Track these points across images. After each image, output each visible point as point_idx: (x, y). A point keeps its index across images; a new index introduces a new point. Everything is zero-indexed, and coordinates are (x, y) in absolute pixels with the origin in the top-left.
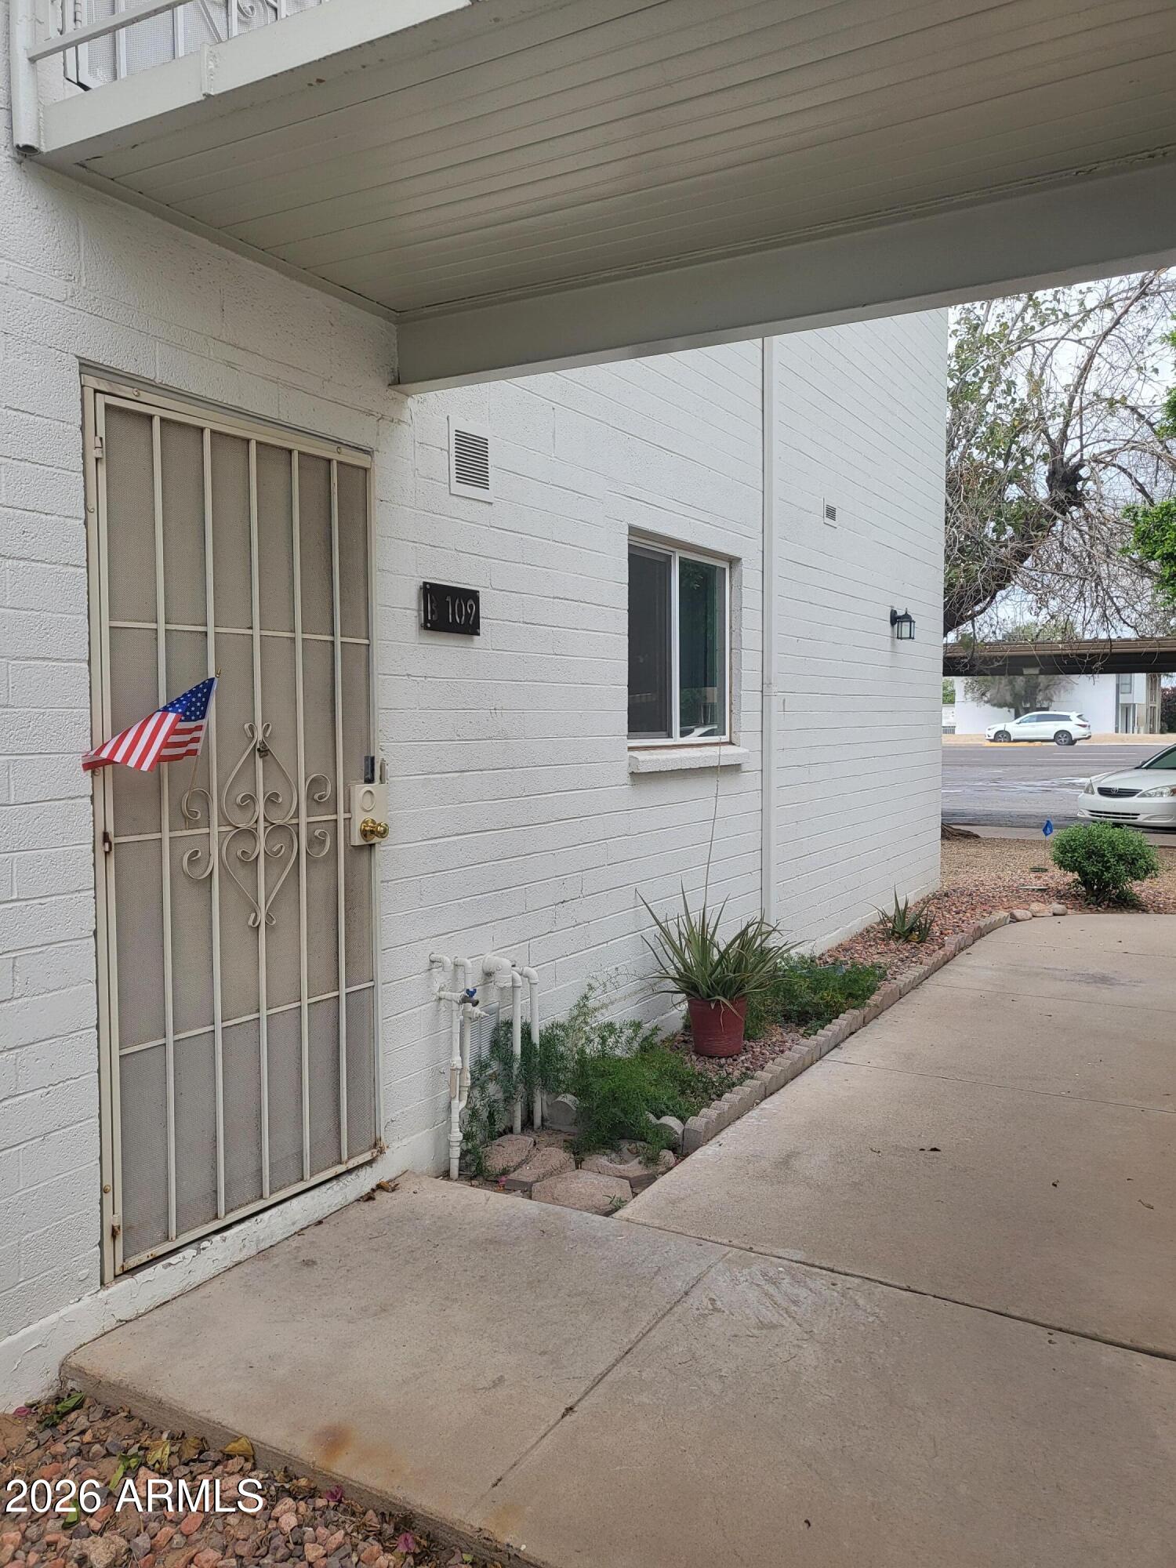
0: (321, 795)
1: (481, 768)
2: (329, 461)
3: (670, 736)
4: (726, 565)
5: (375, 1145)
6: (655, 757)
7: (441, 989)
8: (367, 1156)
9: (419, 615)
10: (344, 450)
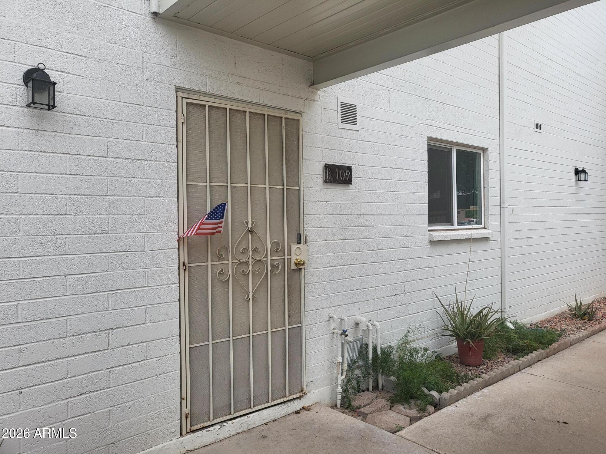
0: (277, 248)
1: (353, 238)
2: (282, 118)
3: (452, 225)
4: (481, 152)
5: (302, 391)
6: (441, 234)
7: (334, 329)
8: (298, 395)
9: (323, 177)
10: (289, 113)
